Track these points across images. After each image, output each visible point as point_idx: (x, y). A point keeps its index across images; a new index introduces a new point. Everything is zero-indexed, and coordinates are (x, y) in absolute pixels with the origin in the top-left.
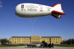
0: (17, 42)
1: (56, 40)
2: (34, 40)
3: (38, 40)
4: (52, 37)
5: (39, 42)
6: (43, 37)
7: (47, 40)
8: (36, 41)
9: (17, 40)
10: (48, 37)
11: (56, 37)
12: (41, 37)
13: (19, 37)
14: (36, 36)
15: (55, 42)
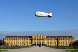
0: (14, 43)
1: (65, 40)
2: (37, 41)
3: (42, 41)
4: (60, 37)
5: (43, 44)
6: (49, 37)
7: (53, 40)
8: (39, 42)
9: (13, 40)
10: (56, 37)
11: (66, 37)
12: (45, 37)
13: (16, 37)
14: (39, 35)
15: (63, 43)
